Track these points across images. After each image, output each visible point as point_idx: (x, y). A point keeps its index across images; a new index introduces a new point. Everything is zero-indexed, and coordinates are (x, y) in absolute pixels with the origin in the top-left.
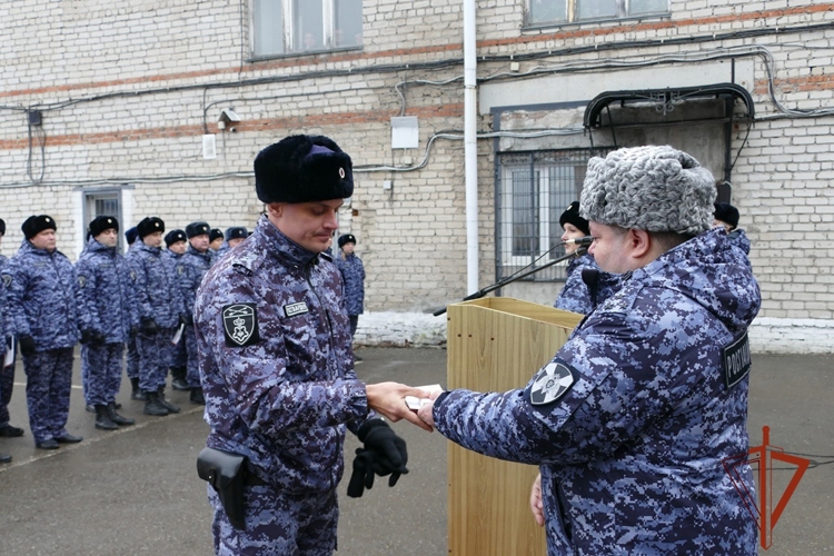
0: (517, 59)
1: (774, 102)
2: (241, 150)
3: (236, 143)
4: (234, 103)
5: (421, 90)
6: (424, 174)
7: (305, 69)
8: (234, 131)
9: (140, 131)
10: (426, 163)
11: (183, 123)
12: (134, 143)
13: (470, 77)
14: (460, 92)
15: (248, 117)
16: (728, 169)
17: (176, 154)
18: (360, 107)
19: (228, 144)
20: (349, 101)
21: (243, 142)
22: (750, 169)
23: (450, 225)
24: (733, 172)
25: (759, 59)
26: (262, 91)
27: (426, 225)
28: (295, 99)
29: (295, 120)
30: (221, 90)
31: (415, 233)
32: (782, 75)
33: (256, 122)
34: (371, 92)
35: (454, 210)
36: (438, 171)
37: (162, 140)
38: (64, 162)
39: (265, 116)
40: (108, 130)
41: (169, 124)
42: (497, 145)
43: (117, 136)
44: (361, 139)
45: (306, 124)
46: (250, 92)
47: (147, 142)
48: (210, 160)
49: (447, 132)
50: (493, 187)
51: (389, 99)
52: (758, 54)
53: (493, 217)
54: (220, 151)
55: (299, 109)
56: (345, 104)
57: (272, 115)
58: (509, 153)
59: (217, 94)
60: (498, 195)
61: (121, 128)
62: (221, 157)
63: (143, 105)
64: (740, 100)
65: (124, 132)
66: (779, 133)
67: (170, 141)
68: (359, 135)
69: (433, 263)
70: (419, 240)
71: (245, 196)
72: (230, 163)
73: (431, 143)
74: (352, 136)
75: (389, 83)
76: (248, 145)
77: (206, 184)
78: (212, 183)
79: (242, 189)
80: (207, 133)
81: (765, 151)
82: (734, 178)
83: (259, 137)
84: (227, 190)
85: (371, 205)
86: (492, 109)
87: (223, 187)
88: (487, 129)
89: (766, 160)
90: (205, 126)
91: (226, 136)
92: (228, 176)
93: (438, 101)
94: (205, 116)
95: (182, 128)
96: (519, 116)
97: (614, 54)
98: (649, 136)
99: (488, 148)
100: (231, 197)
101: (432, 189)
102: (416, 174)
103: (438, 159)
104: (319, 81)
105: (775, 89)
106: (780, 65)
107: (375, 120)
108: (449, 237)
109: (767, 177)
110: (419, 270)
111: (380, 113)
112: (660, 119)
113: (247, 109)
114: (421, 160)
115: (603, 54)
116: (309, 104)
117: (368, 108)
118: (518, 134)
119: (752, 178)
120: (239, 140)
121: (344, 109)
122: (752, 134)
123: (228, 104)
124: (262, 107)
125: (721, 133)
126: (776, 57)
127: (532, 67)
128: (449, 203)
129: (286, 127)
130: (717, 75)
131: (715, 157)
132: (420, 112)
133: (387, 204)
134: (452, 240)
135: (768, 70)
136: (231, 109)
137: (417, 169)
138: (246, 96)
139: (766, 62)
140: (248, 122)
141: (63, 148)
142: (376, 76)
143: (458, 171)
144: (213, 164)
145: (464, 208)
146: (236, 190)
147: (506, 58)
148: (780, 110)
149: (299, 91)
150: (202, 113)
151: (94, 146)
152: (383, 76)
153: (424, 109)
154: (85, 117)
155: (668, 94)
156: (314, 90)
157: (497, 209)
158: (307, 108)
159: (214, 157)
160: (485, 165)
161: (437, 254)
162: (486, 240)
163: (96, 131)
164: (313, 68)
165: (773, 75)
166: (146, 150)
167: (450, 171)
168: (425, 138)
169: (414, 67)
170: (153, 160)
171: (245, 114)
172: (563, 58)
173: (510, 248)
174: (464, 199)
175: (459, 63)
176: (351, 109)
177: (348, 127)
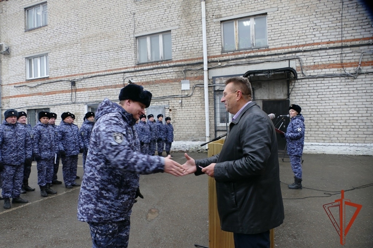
0: (220, 61)
1: (303, 73)
4: (133, 77)
5: (190, 72)
6: (192, 98)
7: (154, 66)
9: (104, 86)
10: (192, 94)
11: (117, 84)
12: (102, 90)
13: (206, 68)
14: (202, 72)
15: (137, 81)
16: (288, 95)
17: (115, 93)
18: (171, 77)
20: (168, 76)
22: (296, 95)
23: (200, 114)
24: (290, 96)
25: (297, 60)
26: (141, 73)
27: (192, 114)
28: (151, 75)
29: (151, 82)
30: (129, 74)
31: (189, 116)
32: (305, 65)
33: (139, 83)
34: (175, 73)
35: (201, 109)
36: (196, 97)
37: (111, 89)
38: (82, 96)
39: (142, 81)
40: (95, 86)
41: (113, 84)
42: (214, 88)
43: (97, 88)
45: (155, 83)
46: (137, 74)
47: (106, 90)
49: (199, 85)
50: (213, 102)
51: (180, 75)
52: (297, 58)
53: (213, 111)
55: (152, 79)
57: (144, 81)
58: (218, 91)
59: (127, 75)
60: (215, 104)
61: (99, 86)
63: (105, 79)
64: (292, 73)
65: (100, 87)
66: (305, 83)
67: (113, 89)
68: (171, 86)
69: (195, 125)
70: (190, 118)
73: (194, 88)
74: (169, 86)
75: (180, 70)
81: (300, 89)
82: (290, 98)
85: (175, 108)
86: (213, 77)
88: (211, 83)
89: (301, 92)
90: (124, 84)
93: (196, 75)
94: (124, 81)
95: (117, 85)
96: (221, 79)
97: (251, 59)
98: (263, 85)
99: (212, 89)
101: (194, 102)
102: (189, 98)
103: (196, 93)
104: (159, 70)
105: (303, 69)
106: (304, 62)
107: (176, 81)
108: (200, 117)
109: (301, 97)
110: (191, 128)
111: (178, 79)
112: (266, 79)
113: (137, 79)
114: (191, 94)
115: (247, 60)
116: (156, 77)
117: (174, 78)
118: (221, 85)
119: (297, 97)
121: (166, 78)
122: (296, 84)
123: (131, 78)
124: (141, 78)
125: (286, 83)
126: (303, 59)
127: (225, 64)
128: (200, 107)
129: (149, 84)
130: (284, 65)
131: (284, 91)
132: (190, 79)
133: (180, 107)
134: (201, 118)
135: (300, 63)
137: (190, 96)
138: (136, 75)
139: (299, 61)
141: (81, 92)
142: (176, 68)
143: (202, 97)
145: (204, 108)
147: (217, 61)
148: (305, 76)
149: (153, 73)
150: (123, 81)
151: (91, 92)
152: (179, 68)
153: (191, 78)
154: (88, 83)
155: (269, 71)
156: (157, 73)
157: (215, 108)
160: (211, 95)
161: (196, 123)
162: (212, 118)
163: (91, 87)
164: (157, 66)
165: (302, 65)
166: (106, 92)
167: (200, 97)
168: (192, 86)
169: (188, 65)
170: (108, 95)
172: (235, 61)
173: (219, 121)
174: (204, 105)
175: (202, 63)
176: (169, 78)
177: (168, 84)
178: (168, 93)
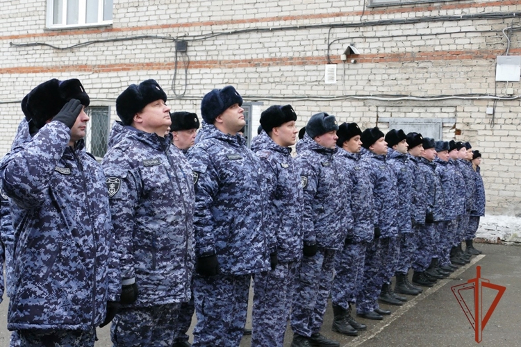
2: (358, 77)
3: (355, 72)
4: (355, 40)
7: (420, 14)
8: (355, 62)
9: (271, 59)
11: (309, 54)
12: (265, 69)
15: (367, 51)
17: (301, 79)
18: (467, 47)
19: (347, 72)
20: (458, 41)
21: (360, 72)
26: (381, 31)
28: (409, 38)
29: (408, 56)
30: (344, 29)
31: (512, 151)
33: (373, 56)
34: (479, 34)
37: (289, 68)
38: (203, 82)
39: (382, 51)
40: (243, 57)
41: (297, 55)
43: (250, 62)
44: (467, 72)
45: (418, 59)
46: (369, 32)
47: (277, 68)
48: (331, 85)
51: (494, 41)
54: (340, 78)
55: (412, 46)
56: (455, 44)
57: (388, 51)
59: (340, 32)
61: (255, 57)
62: (341, 83)
63: (275, 39)
65: (257, 60)
67: (296, 68)
68: (465, 69)
70: (516, 157)
71: (361, 114)
72: (348, 88)
74: (460, 69)
75: (497, 28)
76: (366, 74)
77: (327, 103)
78: (331, 103)
79: (358, 109)
80: (329, 63)
83: (376, 68)
84: (344, 109)
85: (473, 127)
87: (341, 106)
90: (328, 57)
91: (347, 66)
92: (346, 98)
94: (329, 49)
95: (308, 58)
100: (347, 115)
102: (516, 103)
104: (432, 25)
107: (481, 57)
110: (514, 181)
111: (486, 51)
113: (366, 45)
116: (422, 43)
117: (475, 48)
120: (358, 70)
121: (453, 48)
123: (350, 41)
124: (381, 44)
129: (400, 61)
133: (488, 127)
136: (352, 45)
137: (517, 99)
138: (366, 35)
140: (366, 56)
141: (203, 71)
142: (485, 21)
144: (333, 88)
146: (353, 109)
149: (414, 32)
150: (326, 47)
151: (231, 70)
152: (491, 22)
154: (225, 47)
156: (428, 31)
158: (419, 46)
159: (335, 82)
163: (233, 58)
164: (427, 14)
166: (274, 74)
169: (520, 16)
170: (280, 83)
171: (364, 49)
176: (460, 48)
177: (455, 62)
178: (454, 86)
